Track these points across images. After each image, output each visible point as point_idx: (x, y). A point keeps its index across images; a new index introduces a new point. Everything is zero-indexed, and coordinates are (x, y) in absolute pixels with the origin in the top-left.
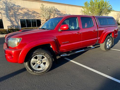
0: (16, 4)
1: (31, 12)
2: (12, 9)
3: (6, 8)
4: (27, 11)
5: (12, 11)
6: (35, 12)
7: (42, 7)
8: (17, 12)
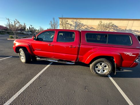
0: (81, 23)
1: (89, 27)
2: (79, 26)
3: (75, 26)
4: (87, 27)
5: (78, 27)
6: (92, 27)
7: (99, 24)
8: (81, 28)
